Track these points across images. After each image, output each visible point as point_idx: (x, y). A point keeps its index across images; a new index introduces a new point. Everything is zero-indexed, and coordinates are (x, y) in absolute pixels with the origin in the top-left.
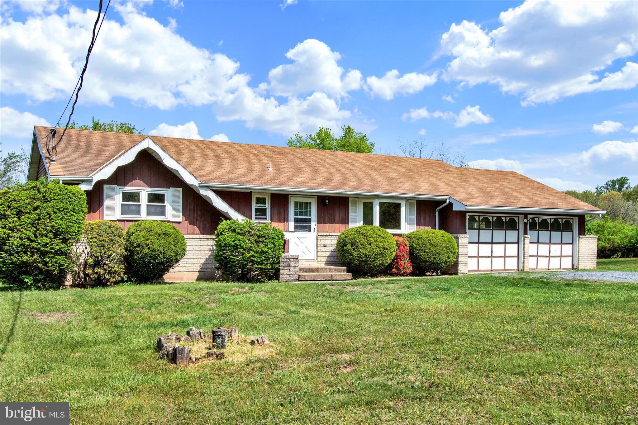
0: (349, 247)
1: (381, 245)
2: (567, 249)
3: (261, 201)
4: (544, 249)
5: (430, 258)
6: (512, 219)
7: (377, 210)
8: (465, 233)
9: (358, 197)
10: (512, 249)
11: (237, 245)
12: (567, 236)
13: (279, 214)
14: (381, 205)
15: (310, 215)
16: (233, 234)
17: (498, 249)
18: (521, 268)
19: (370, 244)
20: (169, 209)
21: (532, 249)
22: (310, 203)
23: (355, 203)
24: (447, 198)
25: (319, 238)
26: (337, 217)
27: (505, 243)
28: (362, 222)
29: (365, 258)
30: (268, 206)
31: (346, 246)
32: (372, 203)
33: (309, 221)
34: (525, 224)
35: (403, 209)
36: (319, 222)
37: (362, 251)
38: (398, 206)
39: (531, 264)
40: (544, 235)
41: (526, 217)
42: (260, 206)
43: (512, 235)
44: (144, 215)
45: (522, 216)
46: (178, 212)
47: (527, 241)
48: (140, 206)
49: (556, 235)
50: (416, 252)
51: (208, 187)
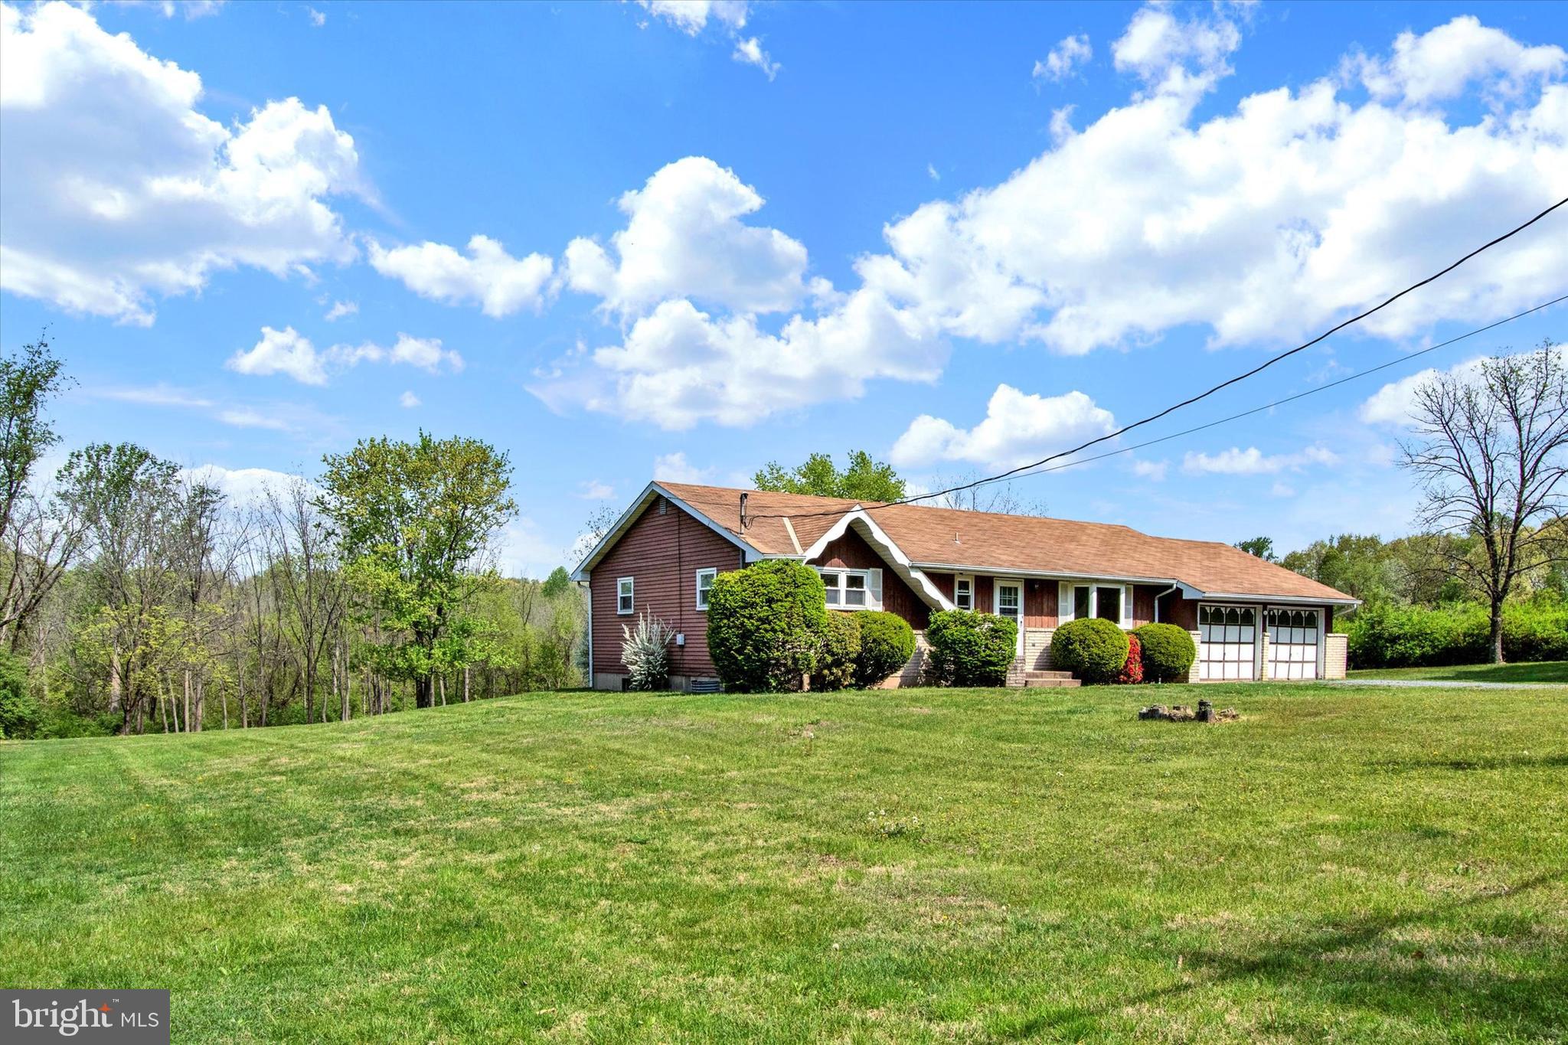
0: (1077, 645)
1: (1116, 643)
2: (1310, 652)
3: (964, 585)
4: (1283, 651)
5: (1167, 662)
6: (1247, 612)
7: (1094, 598)
8: (1196, 629)
9: (1070, 580)
10: (1247, 651)
11: (970, 642)
12: (1311, 633)
13: (983, 602)
14: (1099, 590)
15: (1016, 604)
16: (963, 628)
17: (1232, 651)
18: (1257, 676)
19: (1104, 642)
20: (868, 596)
21: (1270, 651)
22: (1016, 589)
23: (1065, 588)
24: (1174, 582)
25: (1027, 635)
26: (1045, 606)
27: (1240, 643)
28: (1073, 615)
29: (1097, 659)
30: (971, 592)
31: (1072, 644)
32: (1087, 589)
33: (1015, 612)
34: (1264, 617)
35: (1123, 597)
36: (1027, 613)
37: (1095, 650)
38: (1117, 592)
39: (1269, 673)
40: (1285, 632)
41: (1265, 609)
42: (964, 593)
43: (1247, 632)
44: (843, 604)
45: (1260, 607)
46: (878, 600)
47: (1267, 640)
48: (837, 591)
49: (1298, 633)
50: (1148, 653)
51: (919, 568)
